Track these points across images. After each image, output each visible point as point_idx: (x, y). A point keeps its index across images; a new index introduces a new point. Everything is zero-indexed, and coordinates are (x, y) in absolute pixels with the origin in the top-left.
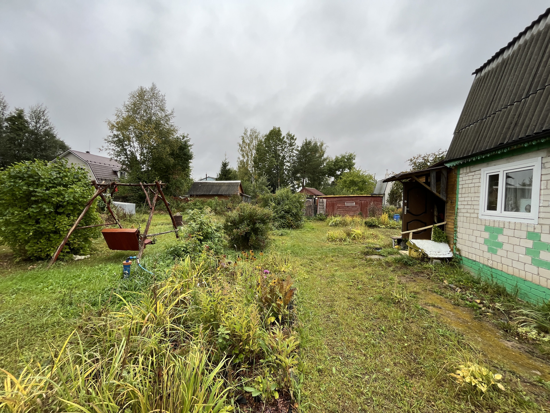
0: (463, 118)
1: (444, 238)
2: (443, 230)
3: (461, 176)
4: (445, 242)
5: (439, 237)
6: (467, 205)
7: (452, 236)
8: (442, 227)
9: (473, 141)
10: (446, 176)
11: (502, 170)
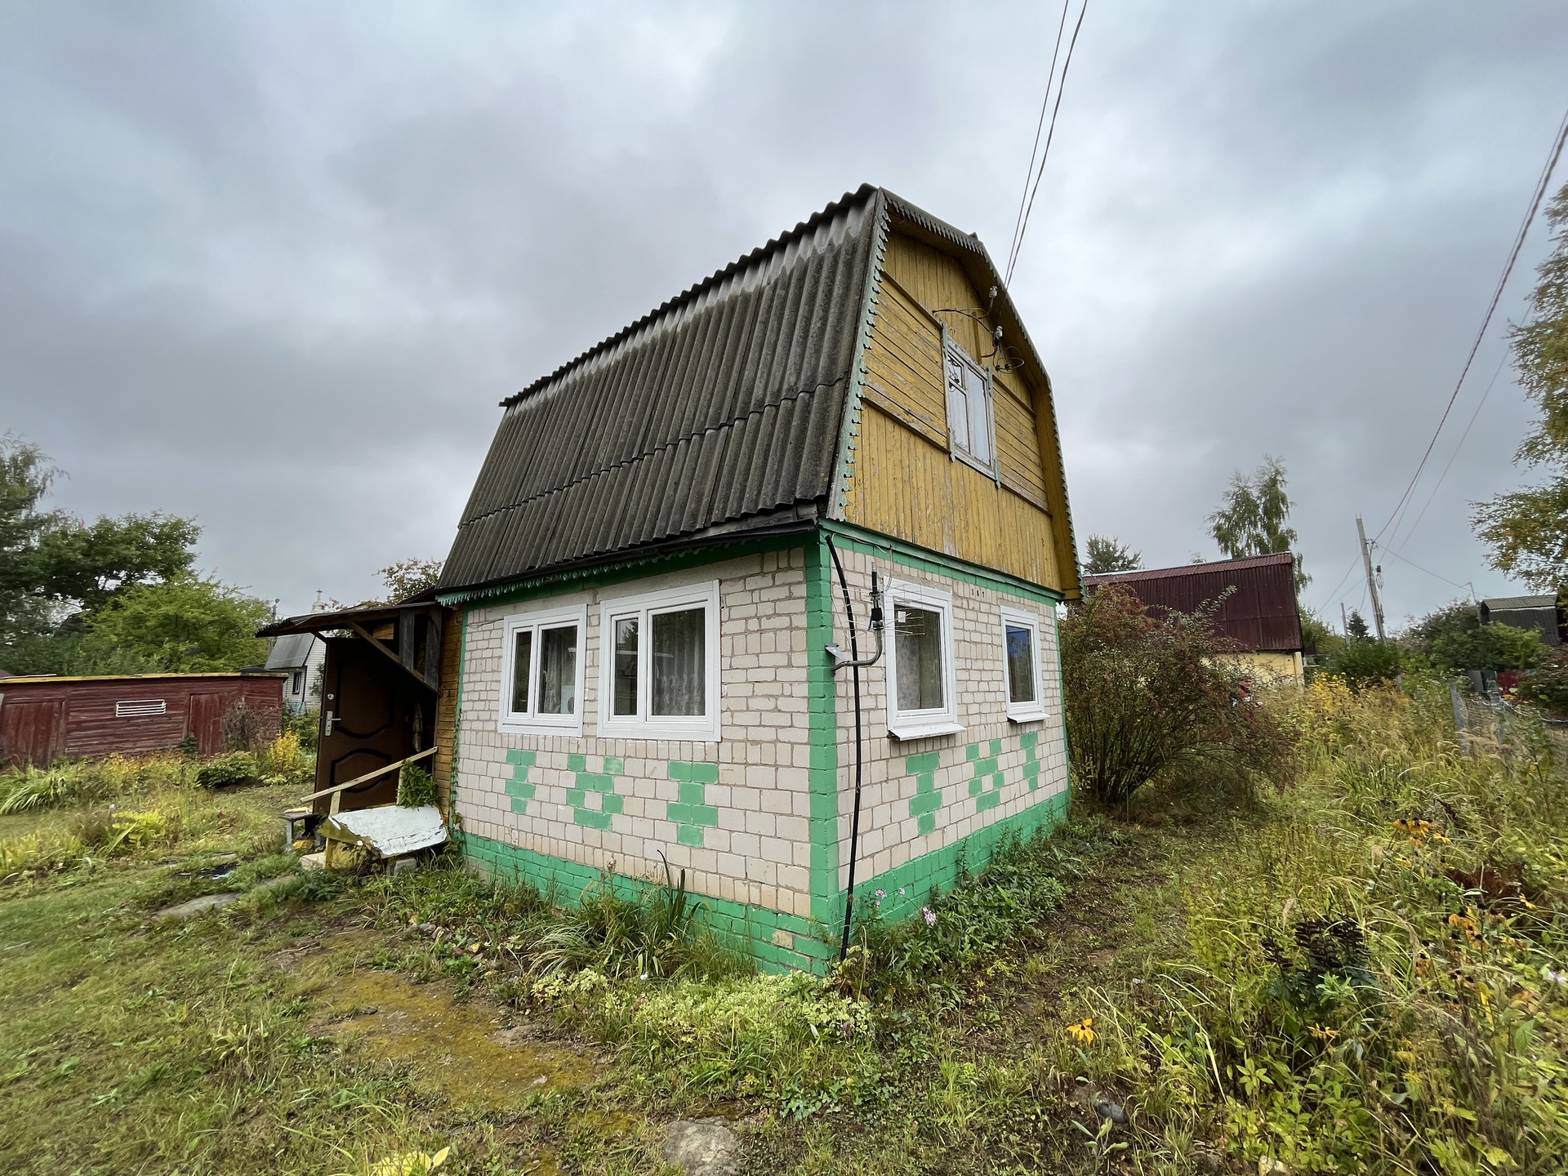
0: (477, 495)
1: (428, 793)
2: (429, 771)
3: (469, 629)
4: (430, 803)
5: (418, 792)
6: (479, 700)
7: (447, 784)
8: (427, 764)
9: (490, 552)
10: (440, 628)
11: (535, 623)
